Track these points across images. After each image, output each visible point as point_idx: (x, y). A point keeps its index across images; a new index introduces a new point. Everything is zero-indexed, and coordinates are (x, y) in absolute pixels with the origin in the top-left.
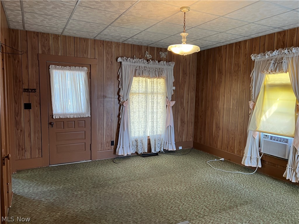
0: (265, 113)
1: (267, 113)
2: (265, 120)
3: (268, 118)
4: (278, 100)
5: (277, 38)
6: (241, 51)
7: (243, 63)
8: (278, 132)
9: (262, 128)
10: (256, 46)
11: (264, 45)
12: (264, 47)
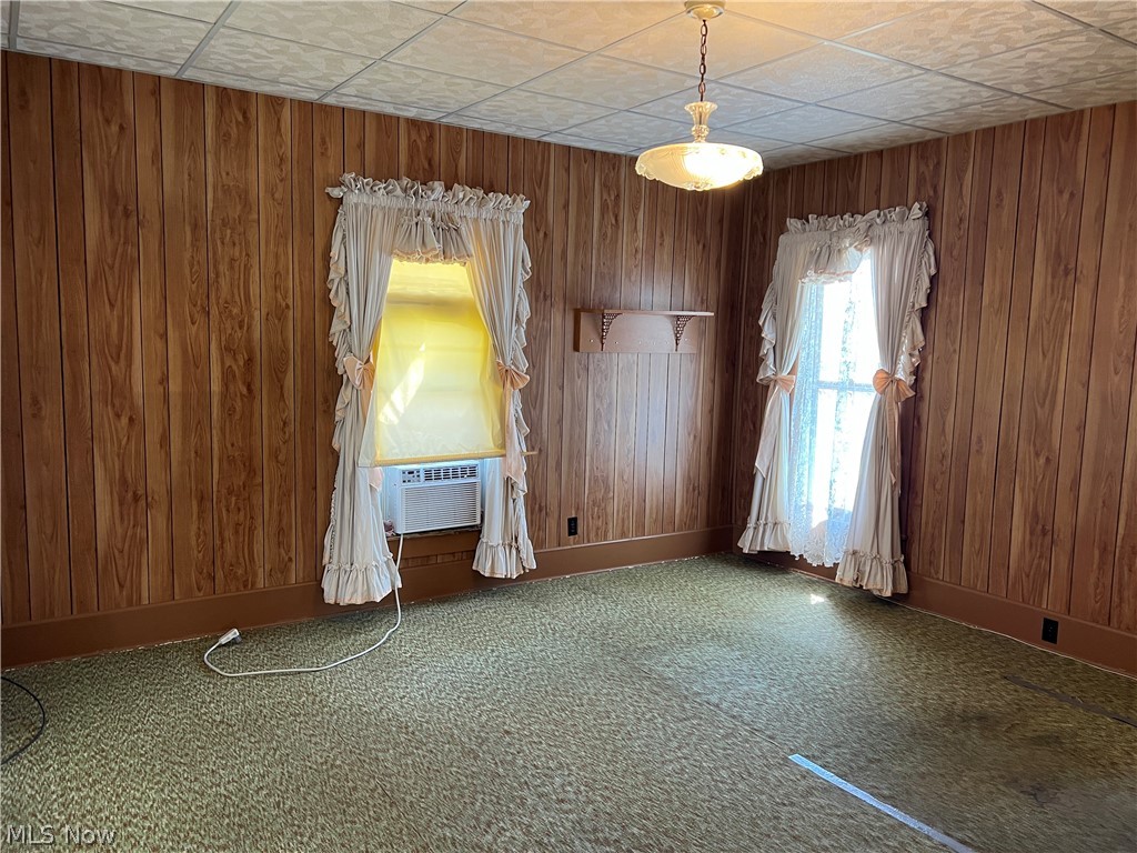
0: (388, 398)
1: (396, 396)
2: (396, 421)
3: (402, 410)
4: (423, 348)
5: (409, 140)
6: (254, 138)
7: (271, 192)
8: (452, 450)
9: (397, 451)
10: (327, 139)
11: (361, 145)
12: (363, 154)
